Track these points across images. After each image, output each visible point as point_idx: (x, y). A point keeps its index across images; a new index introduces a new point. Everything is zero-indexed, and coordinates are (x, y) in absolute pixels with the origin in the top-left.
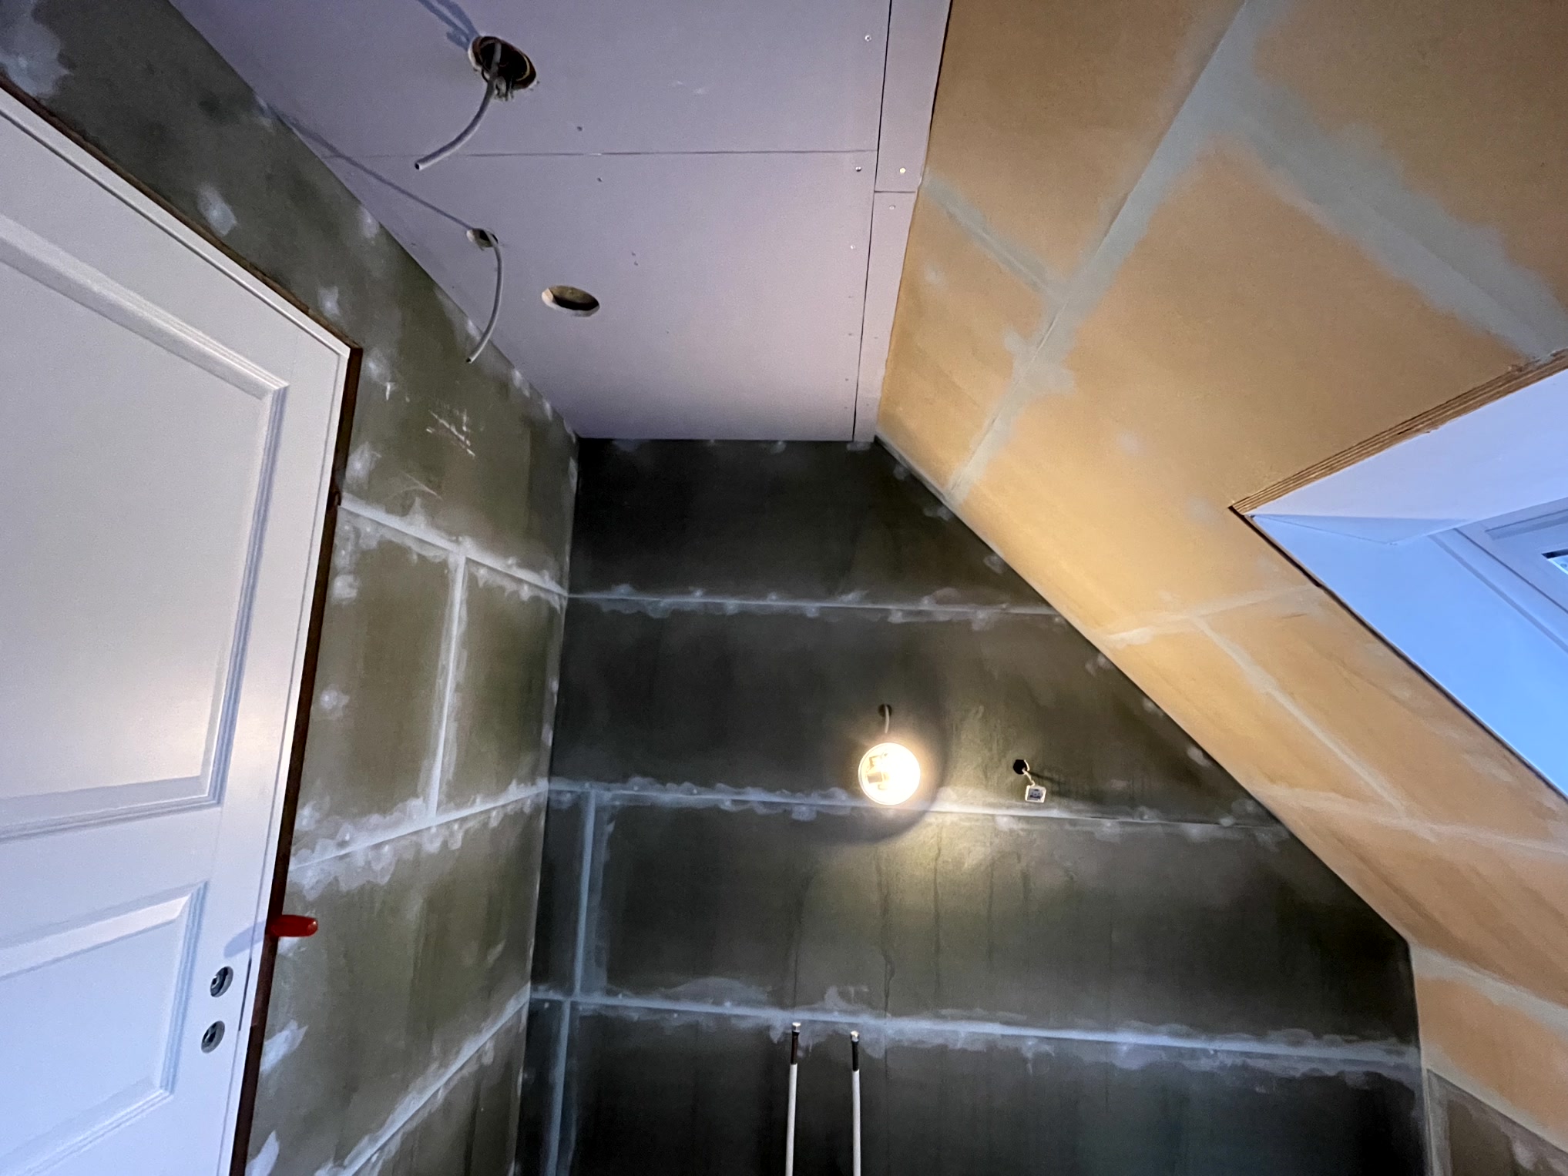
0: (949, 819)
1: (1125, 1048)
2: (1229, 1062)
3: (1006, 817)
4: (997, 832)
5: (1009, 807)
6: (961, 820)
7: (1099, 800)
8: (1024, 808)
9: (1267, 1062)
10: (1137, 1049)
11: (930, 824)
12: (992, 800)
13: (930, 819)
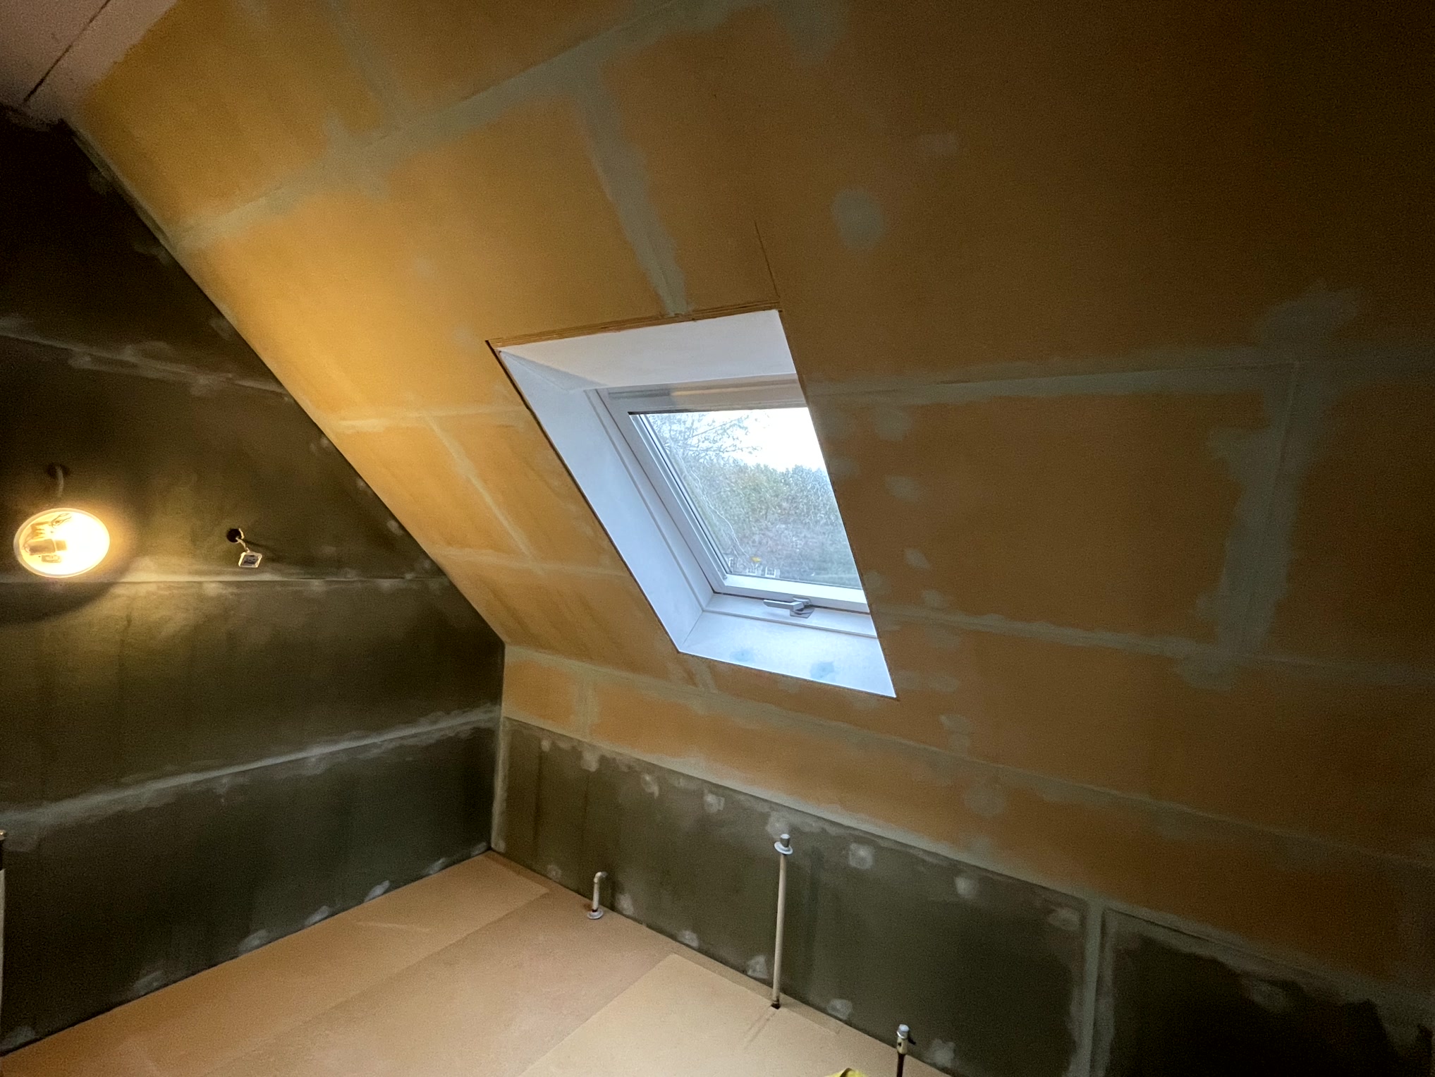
0: (142, 590)
1: (314, 760)
2: (391, 746)
3: (214, 584)
4: (202, 598)
5: (219, 574)
6: (159, 588)
7: (310, 564)
8: (235, 573)
9: (416, 739)
10: (322, 758)
11: (119, 596)
12: (196, 567)
13: (118, 590)
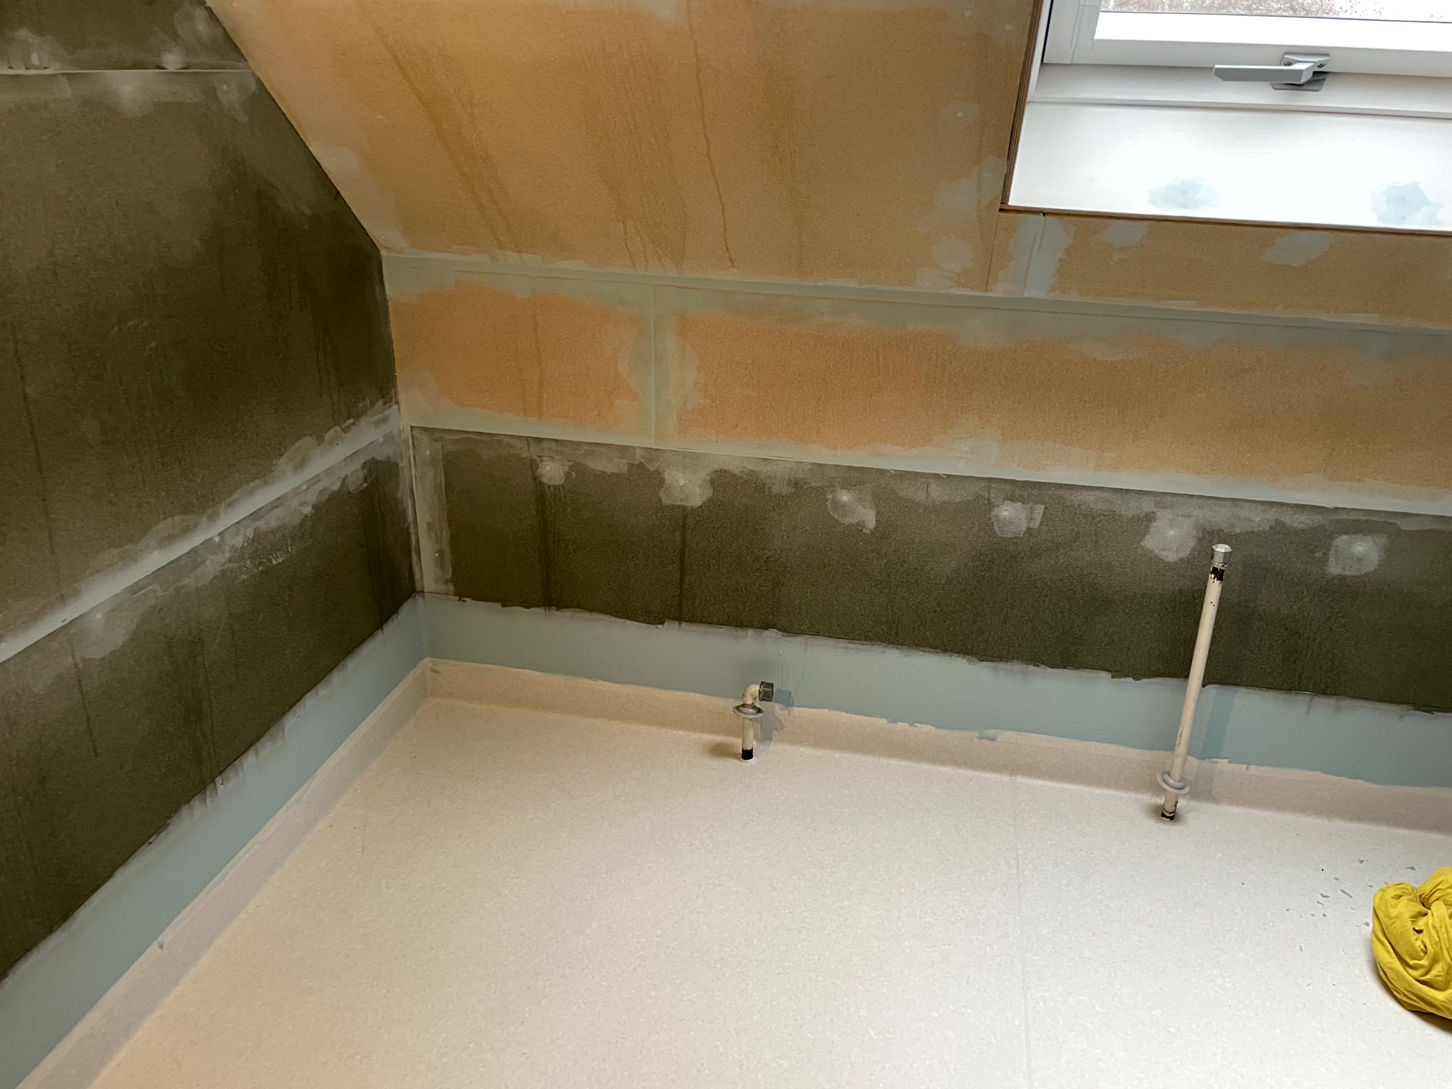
1: (99, 616)
2: (239, 541)
9: (278, 512)
10: (116, 608)
